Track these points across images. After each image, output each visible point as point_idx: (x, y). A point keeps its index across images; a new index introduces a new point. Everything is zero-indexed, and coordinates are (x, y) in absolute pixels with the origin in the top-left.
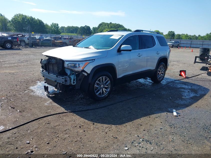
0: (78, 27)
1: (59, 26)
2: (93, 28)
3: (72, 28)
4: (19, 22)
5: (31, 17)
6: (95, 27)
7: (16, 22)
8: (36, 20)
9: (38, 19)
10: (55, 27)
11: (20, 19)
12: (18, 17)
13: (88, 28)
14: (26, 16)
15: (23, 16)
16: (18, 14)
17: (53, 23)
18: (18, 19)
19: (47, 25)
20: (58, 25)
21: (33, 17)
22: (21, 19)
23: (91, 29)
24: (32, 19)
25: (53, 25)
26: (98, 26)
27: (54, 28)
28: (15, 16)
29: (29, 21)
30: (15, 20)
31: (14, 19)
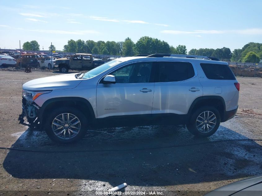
0: (214, 50)
1: (186, 49)
2: (235, 50)
3: (205, 51)
4: (144, 45)
5: (157, 39)
6: (238, 49)
7: (140, 46)
8: (162, 42)
9: (163, 41)
10: (181, 49)
11: (144, 43)
12: (144, 40)
13: (228, 51)
14: (151, 39)
15: (149, 38)
16: (144, 36)
17: (180, 45)
18: (143, 42)
19: (172, 48)
20: (185, 47)
21: (159, 40)
22: (146, 42)
23: (232, 52)
24: (157, 41)
25: (180, 48)
26: (243, 48)
27: (180, 51)
28: (141, 39)
29: (154, 44)
30: (140, 44)
31: (139, 42)
